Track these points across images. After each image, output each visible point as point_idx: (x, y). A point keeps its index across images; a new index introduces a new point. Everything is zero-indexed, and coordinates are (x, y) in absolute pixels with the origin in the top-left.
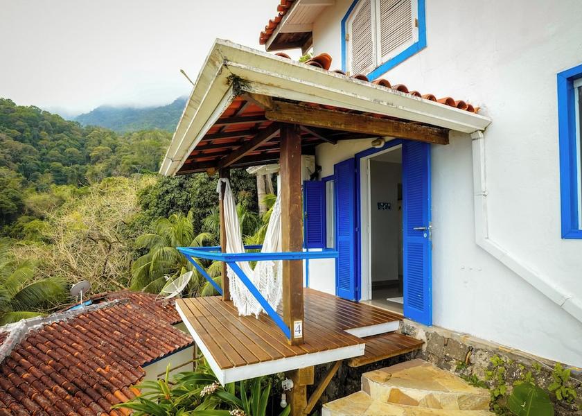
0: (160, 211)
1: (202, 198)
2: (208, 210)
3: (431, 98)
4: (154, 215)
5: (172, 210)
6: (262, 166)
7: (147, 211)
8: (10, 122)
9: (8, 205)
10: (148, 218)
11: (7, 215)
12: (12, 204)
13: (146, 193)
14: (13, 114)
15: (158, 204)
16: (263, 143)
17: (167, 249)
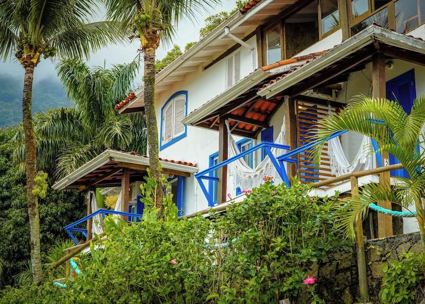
1: (16, 245)
3: (173, 161)
6: (112, 188)
16: (116, 173)
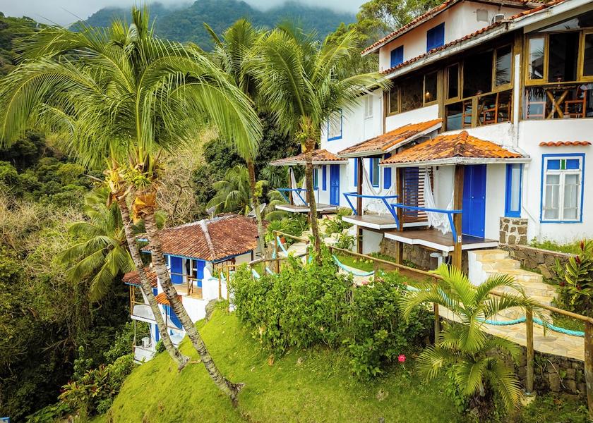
0: (225, 162)
2: (264, 162)
4: (220, 165)
5: (234, 162)
7: (214, 162)
8: (5, 41)
9: (28, 145)
10: (215, 168)
11: (26, 156)
12: (32, 144)
13: (211, 146)
14: (5, 30)
15: (223, 156)
17: (236, 192)
